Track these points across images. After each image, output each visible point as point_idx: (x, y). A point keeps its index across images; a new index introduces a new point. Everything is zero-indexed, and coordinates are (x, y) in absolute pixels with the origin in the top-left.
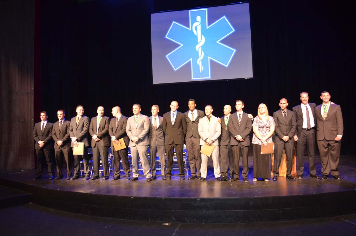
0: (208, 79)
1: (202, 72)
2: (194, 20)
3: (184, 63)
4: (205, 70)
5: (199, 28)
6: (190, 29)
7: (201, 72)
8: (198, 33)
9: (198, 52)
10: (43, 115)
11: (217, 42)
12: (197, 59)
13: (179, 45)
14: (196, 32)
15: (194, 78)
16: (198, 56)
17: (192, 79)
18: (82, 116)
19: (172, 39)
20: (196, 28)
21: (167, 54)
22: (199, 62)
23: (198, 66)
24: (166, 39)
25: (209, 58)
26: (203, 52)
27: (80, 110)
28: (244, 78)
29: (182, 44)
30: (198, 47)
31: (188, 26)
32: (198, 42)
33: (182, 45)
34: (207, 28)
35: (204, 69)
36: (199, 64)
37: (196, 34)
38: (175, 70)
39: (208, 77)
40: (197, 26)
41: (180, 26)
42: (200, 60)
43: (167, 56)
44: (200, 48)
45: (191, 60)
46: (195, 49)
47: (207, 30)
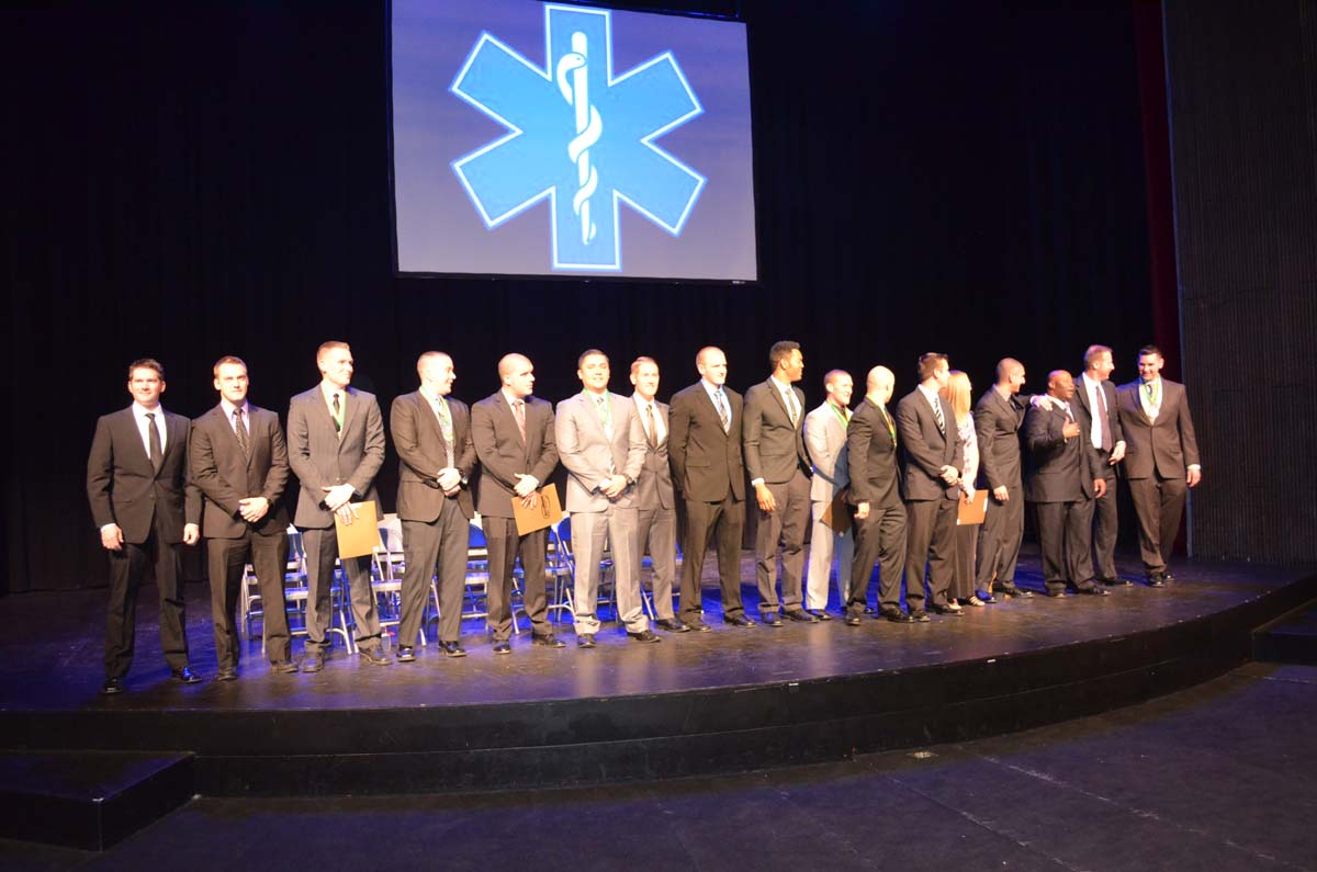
0: (616, 271)
1: (593, 242)
2: (565, 47)
3: (523, 202)
4: (601, 240)
5: (581, 77)
6: (549, 77)
7: (586, 243)
8: (578, 94)
9: (575, 167)
10: (150, 380)
11: (645, 141)
12: (573, 196)
13: (504, 131)
14: (570, 90)
15: (561, 265)
16: (578, 182)
17: (556, 264)
18: (347, 388)
19: (478, 100)
20: (570, 75)
21: (458, 156)
22: (581, 203)
23: (577, 220)
24: (455, 97)
25: (616, 194)
26: (594, 170)
27: (335, 361)
28: (731, 281)
29: (519, 127)
30: (578, 149)
31: (541, 63)
32: (579, 132)
33: (519, 132)
34: (611, 83)
35: (598, 234)
36: (580, 212)
37: (570, 100)
38: (491, 223)
39: (611, 264)
40: (575, 71)
41: (509, 56)
42: (585, 200)
43: (457, 166)
44: (586, 156)
45: (550, 195)
46: (567, 153)
47: (609, 90)
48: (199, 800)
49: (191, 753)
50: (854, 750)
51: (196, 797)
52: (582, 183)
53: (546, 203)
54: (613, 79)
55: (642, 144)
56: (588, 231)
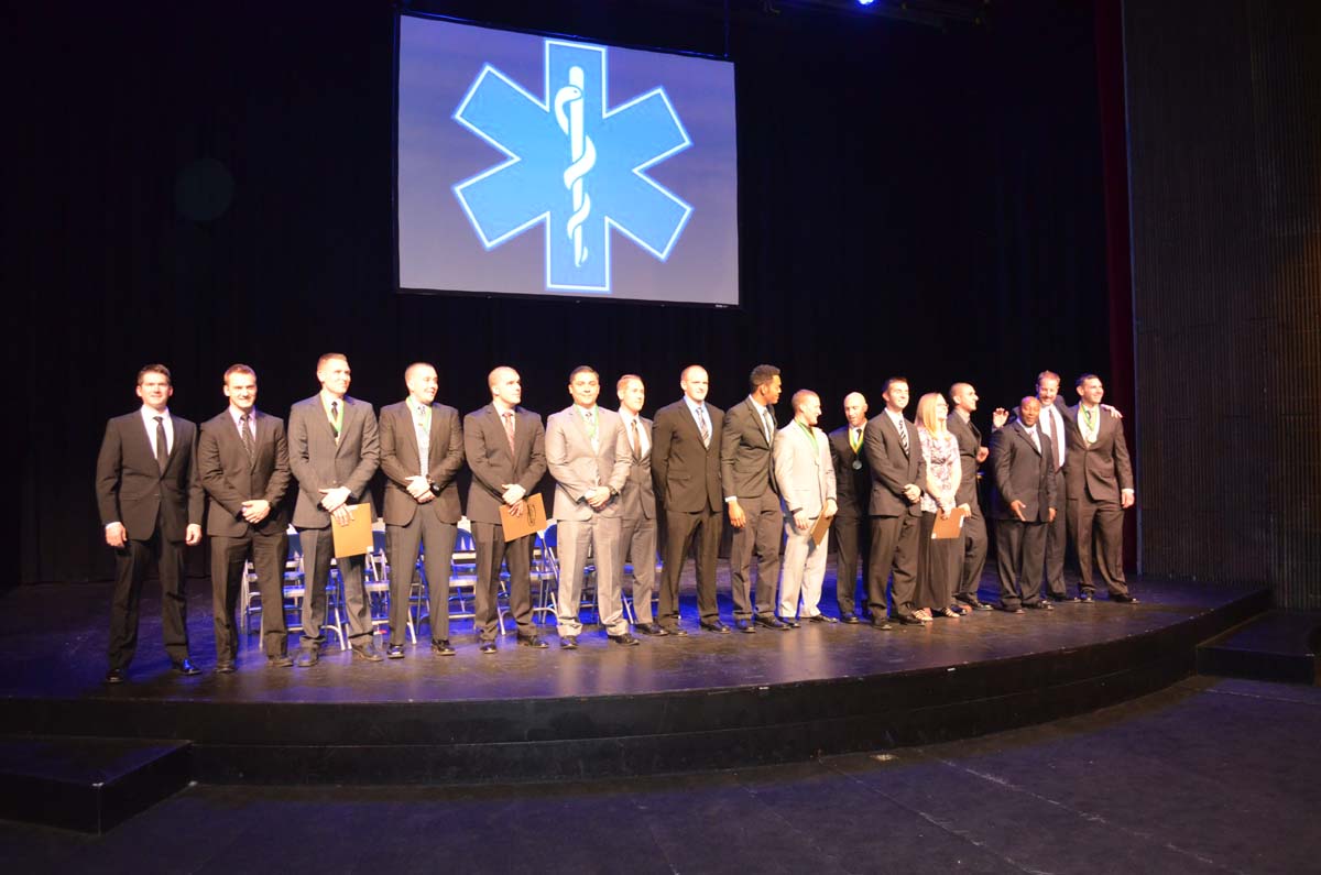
0: (605, 293)
1: (585, 265)
2: (562, 80)
3: (520, 224)
5: (578, 109)
6: (547, 108)
7: (577, 264)
8: (574, 124)
9: (570, 193)
10: (160, 384)
11: (636, 171)
12: (568, 219)
13: (503, 158)
14: (566, 120)
15: (553, 286)
16: (572, 208)
17: (549, 285)
18: (345, 397)
19: (479, 128)
20: (567, 107)
21: (460, 180)
22: (574, 227)
23: (571, 244)
24: (457, 125)
25: (607, 220)
26: (587, 196)
27: (334, 372)
28: (714, 305)
29: (517, 155)
30: (573, 176)
31: (540, 95)
32: (574, 160)
33: (517, 159)
34: (605, 115)
35: (589, 257)
36: (573, 236)
37: (566, 131)
38: (489, 245)
39: (603, 289)
40: (572, 103)
41: (510, 87)
42: (578, 225)
43: (458, 189)
44: (580, 183)
45: (545, 219)
46: (562, 181)
47: (603, 122)
48: (195, 787)
49: (188, 741)
50: (820, 751)
51: (193, 783)
52: (575, 209)
53: (541, 226)
54: (607, 112)
55: (634, 174)
56: (580, 254)
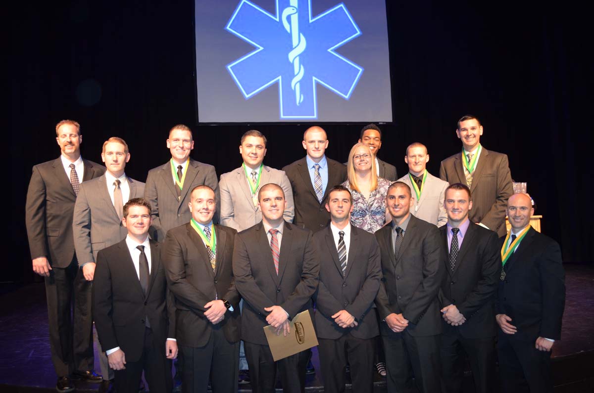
0: (314, 119)
1: (301, 104)
2: (286, 3)
3: (265, 84)
4: (307, 102)
5: (295, 19)
6: (277, 20)
7: (298, 104)
8: (293, 28)
9: (292, 65)
11: (329, 50)
12: (292, 79)
13: (255, 48)
14: (289, 25)
15: (285, 117)
16: (294, 73)
17: (282, 116)
19: (240, 33)
20: (289, 18)
21: (230, 63)
22: (295, 83)
23: (294, 92)
24: (228, 32)
25: (314, 78)
26: (302, 67)
28: (378, 122)
29: (262, 46)
30: (293, 56)
31: (274, 13)
32: (294, 47)
33: (261, 48)
34: (311, 21)
35: (304, 100)
36: (295, 88)
37: (289, 31)
38: (247, 96)
39: (313, 117)
40: (292, 16)
41: (256, 9)
42: (298, 82)
43: (229, 67)
44: (297, 59)
45: (279, 80)
46: (288, 59)
47: (310, 25)
52: (296, 73)
53: (276, 84)
54: (312, 19)
55: (328, 52)
56: (299, 98)
